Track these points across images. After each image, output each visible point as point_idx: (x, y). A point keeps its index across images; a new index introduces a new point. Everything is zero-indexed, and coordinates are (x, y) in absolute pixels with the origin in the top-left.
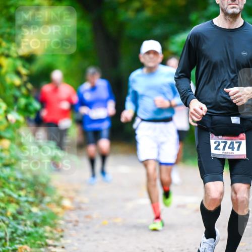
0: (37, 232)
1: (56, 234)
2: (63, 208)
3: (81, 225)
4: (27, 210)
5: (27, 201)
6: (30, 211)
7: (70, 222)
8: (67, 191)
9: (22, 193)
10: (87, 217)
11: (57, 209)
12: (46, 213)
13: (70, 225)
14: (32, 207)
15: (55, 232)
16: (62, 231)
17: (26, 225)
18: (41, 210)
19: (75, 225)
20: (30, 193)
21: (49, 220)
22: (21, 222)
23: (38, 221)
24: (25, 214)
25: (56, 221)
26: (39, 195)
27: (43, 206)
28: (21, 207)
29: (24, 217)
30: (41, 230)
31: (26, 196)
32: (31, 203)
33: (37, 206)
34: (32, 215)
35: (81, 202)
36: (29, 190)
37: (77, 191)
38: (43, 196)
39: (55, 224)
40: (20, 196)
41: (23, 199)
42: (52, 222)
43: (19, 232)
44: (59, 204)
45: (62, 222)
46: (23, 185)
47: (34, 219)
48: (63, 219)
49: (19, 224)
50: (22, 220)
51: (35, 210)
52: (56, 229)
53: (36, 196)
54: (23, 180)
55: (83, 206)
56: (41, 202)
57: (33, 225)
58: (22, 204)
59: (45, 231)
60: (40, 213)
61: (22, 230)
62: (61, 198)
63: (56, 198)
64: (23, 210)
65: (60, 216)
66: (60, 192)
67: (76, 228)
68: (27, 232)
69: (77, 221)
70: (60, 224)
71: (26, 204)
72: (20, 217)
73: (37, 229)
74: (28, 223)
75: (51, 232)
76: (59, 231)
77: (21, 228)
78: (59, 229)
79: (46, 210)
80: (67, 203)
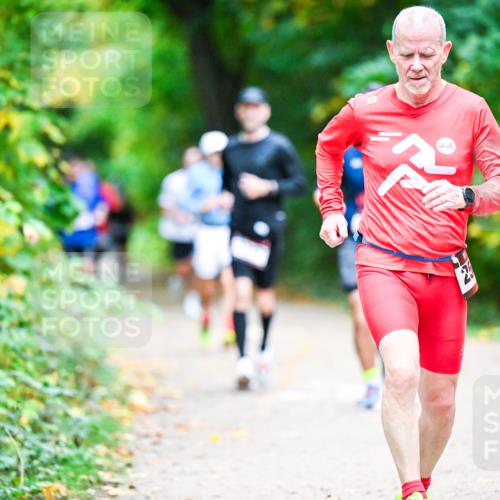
0: (80, 457)
1: (119, 461)
2: (133, 408)
3: (167, 442)
4: (60, 412)
5: (60, 395)
6: (66, 415)
7: (147, 436)
8: (140, 375)
9: (51, 379)
10: (179, 426)
11: (119, 412)
12: (97, 419)
13: (146, 443)
14: (70, 406)
15: (115, 456)
16: (131, 454)
17: (57, 443)
18: (89, 413)
19: (155, 444)
20: (66, 378)
21: (102, 433)
22: (48, 437)
23: (83, 435)
24: (57, 420)
25: (118, 434)
26: (85, 383)
27: (92, 404)
28: (48, 406)
29: (53, 427)
30: (87, 454)
31: (58, 385)
32: (69, 399)
33: (80, 404)
34: (70, 423)
35: (169, 397)
36: (64, 373)
37: (158, 376)
38: (93, 385)
39: (117, 440)
40: (46, 385)
41: (53, 391)
42: (110, 437)
43: (45, 457)
44: (123, 401)
45: (128, 437)
46: (53, 363)
47: (75, 431)
48: (131, 431)
49: (44, 441)
50: (51, 432)
51: (76, 412)
52: (117, 452)
53: (78, 386)
54: (52, 354)
55: (172, 405)
56: (88, 396)
57: (71, 443)
58: (50, 401)
59: (96, 455)
60: (86, 420)
61: (49, 453)
62: (128, 389)
63: (117, 388)
64: (51, 412)
65: (127, 424)
66: (125, 378)
67: (157, 448)
68: (61, 456)
69: (159, 435)
70: (126, 441)
71: (59, 401)
72: (46, 427)
73: (81, 450)
74: (63, 438)
75: (108, 456)
76: (123, 456)
77: (49, 449)
78: (124, 451)
79: (99, 412)
80: (138, 398)
